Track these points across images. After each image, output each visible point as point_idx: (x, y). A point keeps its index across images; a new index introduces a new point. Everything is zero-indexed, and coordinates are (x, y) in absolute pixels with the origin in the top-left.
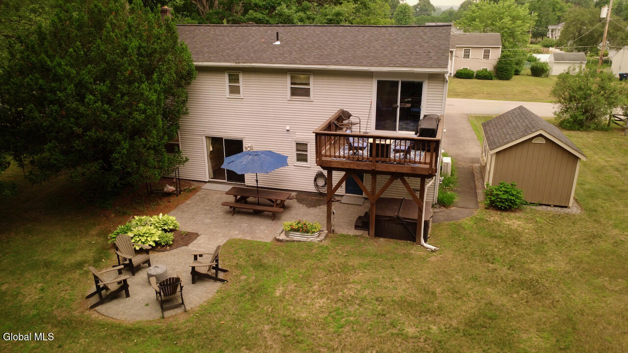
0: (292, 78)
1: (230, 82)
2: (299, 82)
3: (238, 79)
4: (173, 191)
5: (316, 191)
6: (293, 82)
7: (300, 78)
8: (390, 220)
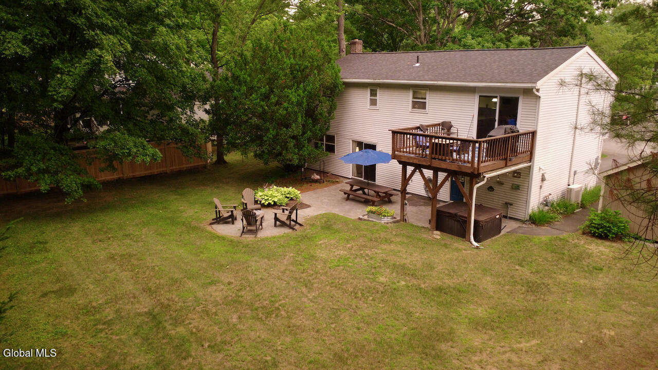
0: (414, 93)
1: (371, 96)
2: (420, 97)
3: (376, 94)
4: (318, 179)
5: (426, 196)
6: (415, 96)
7: (421, 93)
8: (450, 216)
